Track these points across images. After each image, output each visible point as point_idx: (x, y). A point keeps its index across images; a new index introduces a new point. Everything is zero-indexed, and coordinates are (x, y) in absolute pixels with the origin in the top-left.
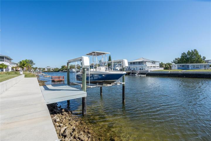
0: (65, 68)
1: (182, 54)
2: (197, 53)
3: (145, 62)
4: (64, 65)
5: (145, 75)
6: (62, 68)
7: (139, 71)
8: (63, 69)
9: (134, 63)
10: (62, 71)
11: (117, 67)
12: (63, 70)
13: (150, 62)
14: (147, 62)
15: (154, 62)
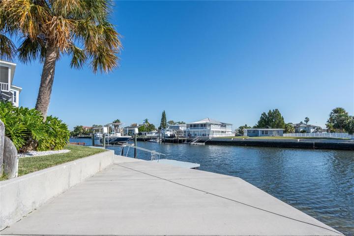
0: (82, 131)
1: (262, 114)
2: (279, 114)
3: (210, 125)
4: (80, 126)
5: (204, 144)
6: (75, 131)
7: (197, 138)
8: (78, 132)
9: (195, 126)
10: (76, 135)
11: (168, 131)
12: (78, 134)
13: (217, 125)
14: (212, 124)
15: (223, 125)
